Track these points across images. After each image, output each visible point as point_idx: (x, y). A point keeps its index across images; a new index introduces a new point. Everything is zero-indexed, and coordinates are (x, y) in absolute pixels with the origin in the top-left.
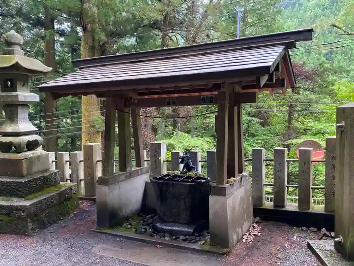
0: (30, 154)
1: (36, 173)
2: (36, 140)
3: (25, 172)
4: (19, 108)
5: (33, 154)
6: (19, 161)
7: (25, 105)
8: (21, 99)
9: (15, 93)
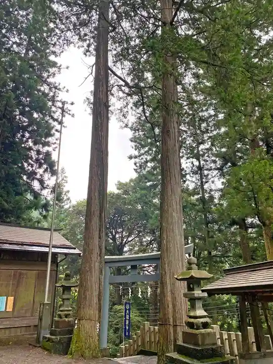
0: (203, 331)
1: (207, 344)
2: (207, 322)
3: (200, 343)
4: (196, 300)
5: (205, 331)
6: (196, 335)
7: (200, 299)
8: (196, 295)
9: (193, 292)
